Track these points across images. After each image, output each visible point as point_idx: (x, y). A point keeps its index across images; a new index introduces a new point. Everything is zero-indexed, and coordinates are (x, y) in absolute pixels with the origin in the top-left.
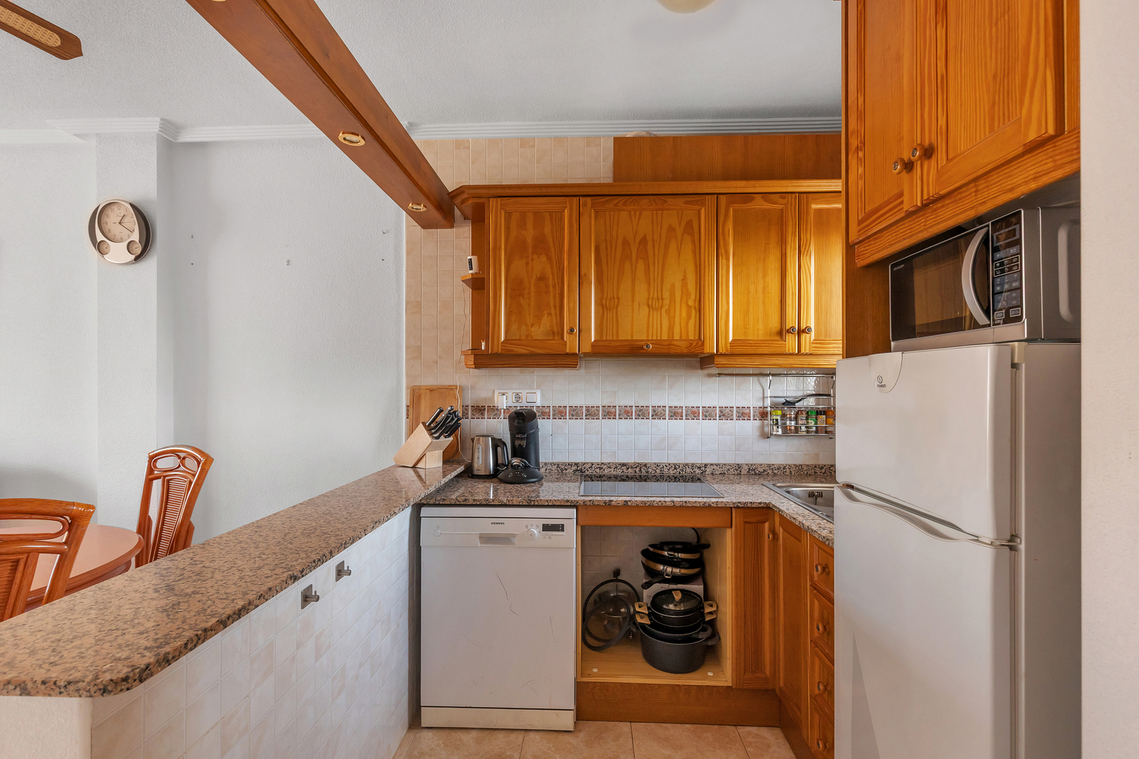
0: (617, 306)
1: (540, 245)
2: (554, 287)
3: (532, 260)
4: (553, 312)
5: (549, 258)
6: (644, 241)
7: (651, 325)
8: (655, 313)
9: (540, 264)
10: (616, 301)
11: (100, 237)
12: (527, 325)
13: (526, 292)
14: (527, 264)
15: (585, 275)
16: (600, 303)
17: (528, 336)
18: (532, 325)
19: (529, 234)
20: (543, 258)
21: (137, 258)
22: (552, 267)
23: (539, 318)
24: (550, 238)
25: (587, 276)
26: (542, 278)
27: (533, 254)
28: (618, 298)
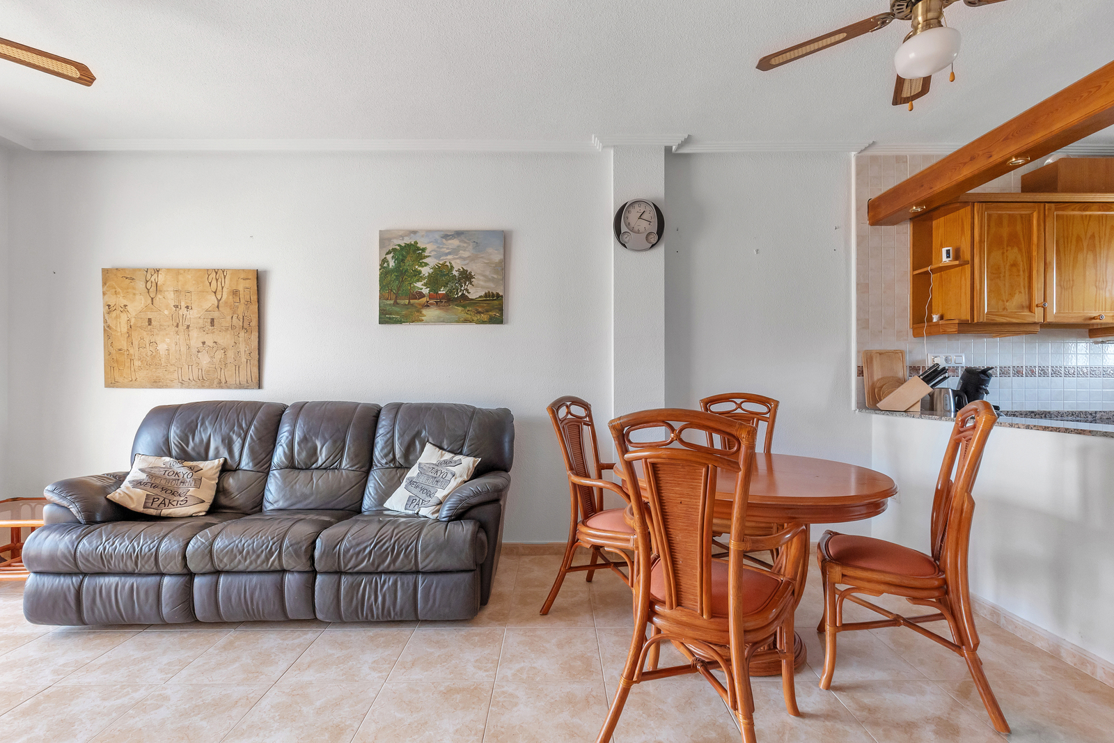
0: (1072, 288)
1: (1013, 240)
2: (1024, 271)
3: (1007, 251)
4: (1023, 291)
5: (1020, 250)
6: (1093, 236)
7: (1098, 301)
8: (1101, 292)
9: (1013, 254)
10: (1071, 282)
11: (624, 228)
12: (1003, 301)
13: (1002, 275)
14: (1003, 253)
15: (1050, 263)
16: (1059, 284)
17: (1004, 309)
18: (1007, 301)
19: (1005, 231)
20: (1016, 250)
21: (653, 246)
22: (1022, 256)
23: (1012, 295)
24: (1021, 234)
25: (1051, 263)
26: (1014, 265)
27: (1007, 246)
28: (1073, 280)
